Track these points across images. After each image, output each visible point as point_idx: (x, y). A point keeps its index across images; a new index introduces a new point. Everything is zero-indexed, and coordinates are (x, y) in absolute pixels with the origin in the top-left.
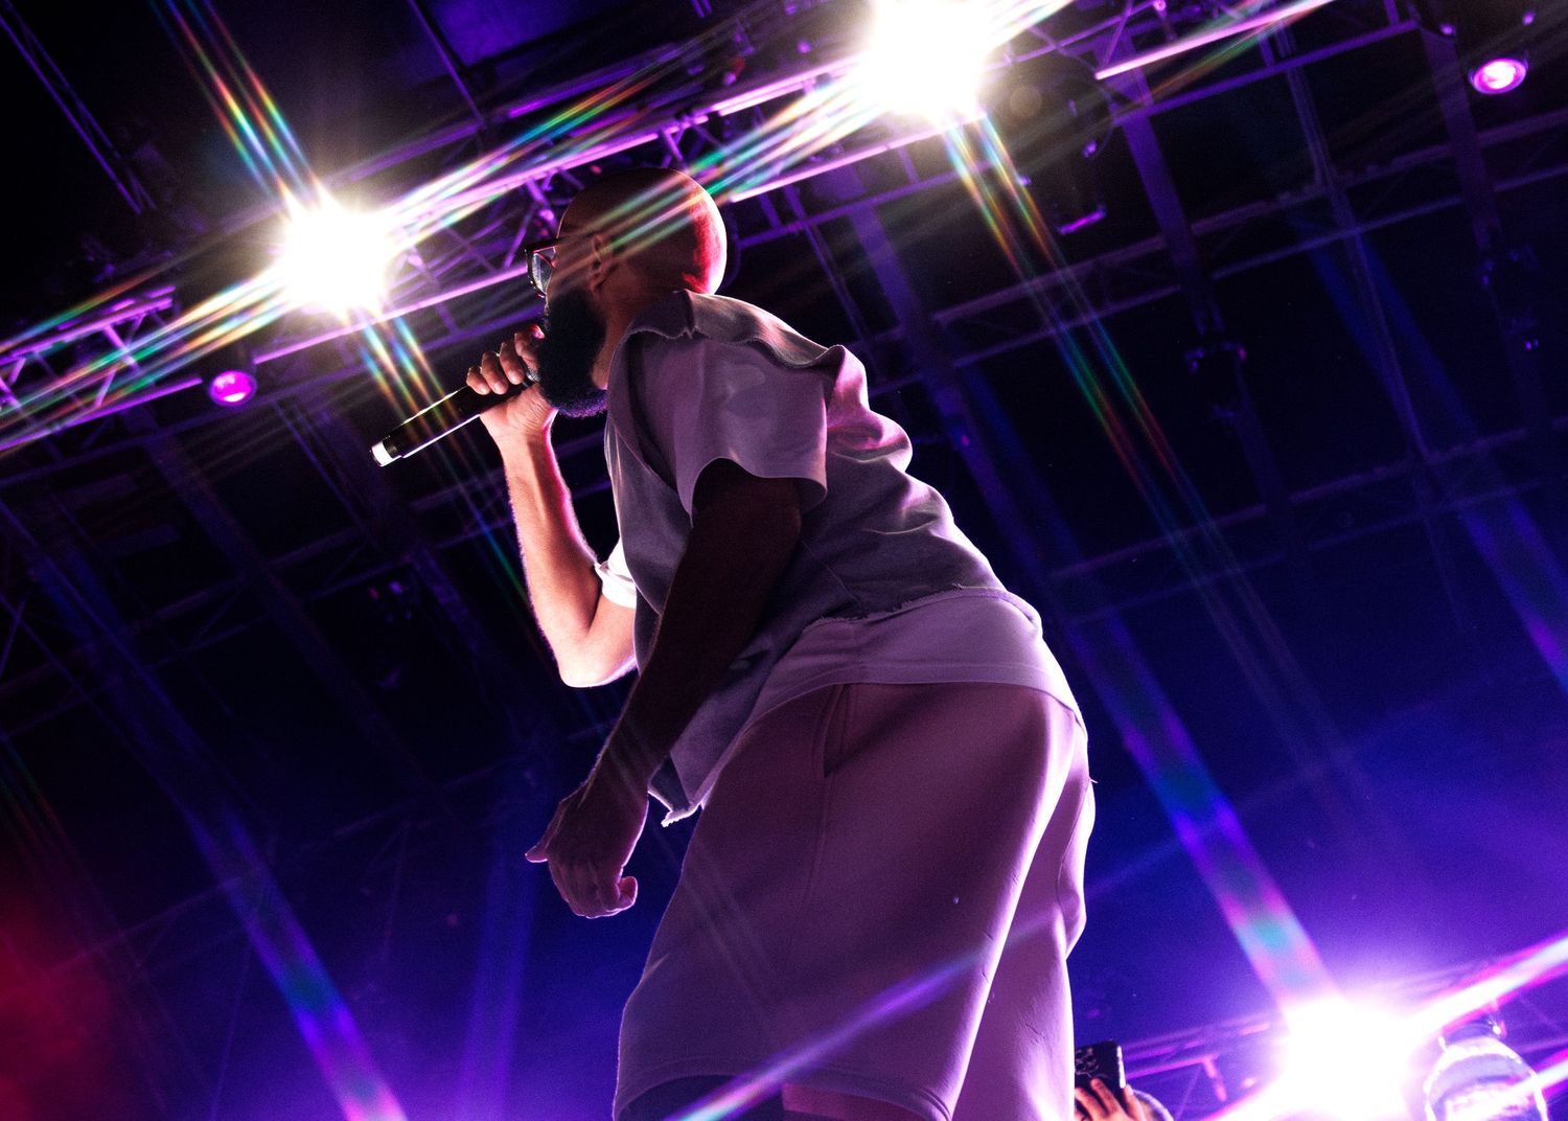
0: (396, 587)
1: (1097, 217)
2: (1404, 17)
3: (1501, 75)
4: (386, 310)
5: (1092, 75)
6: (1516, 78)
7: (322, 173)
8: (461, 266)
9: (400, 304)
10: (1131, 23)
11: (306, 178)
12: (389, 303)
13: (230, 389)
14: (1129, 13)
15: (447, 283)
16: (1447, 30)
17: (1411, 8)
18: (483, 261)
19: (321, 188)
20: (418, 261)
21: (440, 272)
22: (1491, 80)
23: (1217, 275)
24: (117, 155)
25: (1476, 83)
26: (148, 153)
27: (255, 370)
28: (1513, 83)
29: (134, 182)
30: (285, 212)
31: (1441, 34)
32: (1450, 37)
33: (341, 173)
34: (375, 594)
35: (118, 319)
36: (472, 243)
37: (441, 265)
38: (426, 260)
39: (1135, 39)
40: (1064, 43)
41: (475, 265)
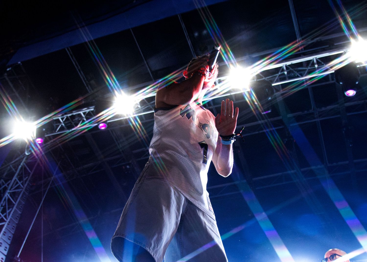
0: (128, 167)
1: (270, 111)
2: (333, 80)
3: (351, 93)
4: (134, 114)
5: (271, 85)
6: (354, 94)
7: (122, 89)
8: (147, 108)
9: (136, 114)
10: (280, 75)
11: (120, 90)
12: (134, 113)
13: (102, 127)
14: (280, 73)
15: (144, 111)
16: (341, 83)
17: (335, 79)
18: (151, 107)
19: (122, 92)
20: (139, 106)
21: (144, 109)
22: (349, 94)
23: (291, 125)
24: (87, 82)
25: (346, 94)
26: (93, 82)
27: (107, 123)
28: (353, 95)
29: (89, 86)
30: (115, 95)
31: (339, 84)
32: (341, 84)
33: (128, 88)
34: (124, 167)
35: (84, 111)
36: (150, 104)
37: (144, 107)
38: (141, 106)
39: (280, 79)
40: (266, 78)
41: (150, 108)
